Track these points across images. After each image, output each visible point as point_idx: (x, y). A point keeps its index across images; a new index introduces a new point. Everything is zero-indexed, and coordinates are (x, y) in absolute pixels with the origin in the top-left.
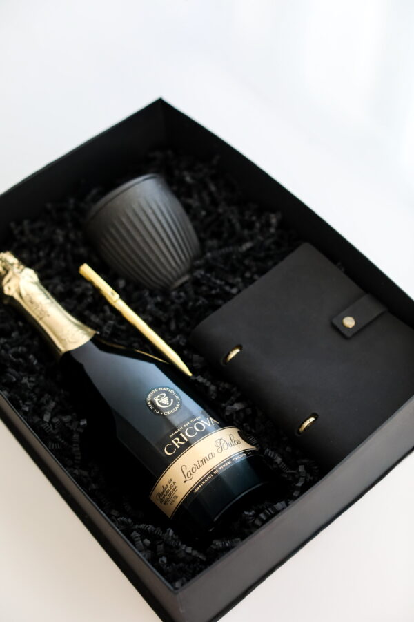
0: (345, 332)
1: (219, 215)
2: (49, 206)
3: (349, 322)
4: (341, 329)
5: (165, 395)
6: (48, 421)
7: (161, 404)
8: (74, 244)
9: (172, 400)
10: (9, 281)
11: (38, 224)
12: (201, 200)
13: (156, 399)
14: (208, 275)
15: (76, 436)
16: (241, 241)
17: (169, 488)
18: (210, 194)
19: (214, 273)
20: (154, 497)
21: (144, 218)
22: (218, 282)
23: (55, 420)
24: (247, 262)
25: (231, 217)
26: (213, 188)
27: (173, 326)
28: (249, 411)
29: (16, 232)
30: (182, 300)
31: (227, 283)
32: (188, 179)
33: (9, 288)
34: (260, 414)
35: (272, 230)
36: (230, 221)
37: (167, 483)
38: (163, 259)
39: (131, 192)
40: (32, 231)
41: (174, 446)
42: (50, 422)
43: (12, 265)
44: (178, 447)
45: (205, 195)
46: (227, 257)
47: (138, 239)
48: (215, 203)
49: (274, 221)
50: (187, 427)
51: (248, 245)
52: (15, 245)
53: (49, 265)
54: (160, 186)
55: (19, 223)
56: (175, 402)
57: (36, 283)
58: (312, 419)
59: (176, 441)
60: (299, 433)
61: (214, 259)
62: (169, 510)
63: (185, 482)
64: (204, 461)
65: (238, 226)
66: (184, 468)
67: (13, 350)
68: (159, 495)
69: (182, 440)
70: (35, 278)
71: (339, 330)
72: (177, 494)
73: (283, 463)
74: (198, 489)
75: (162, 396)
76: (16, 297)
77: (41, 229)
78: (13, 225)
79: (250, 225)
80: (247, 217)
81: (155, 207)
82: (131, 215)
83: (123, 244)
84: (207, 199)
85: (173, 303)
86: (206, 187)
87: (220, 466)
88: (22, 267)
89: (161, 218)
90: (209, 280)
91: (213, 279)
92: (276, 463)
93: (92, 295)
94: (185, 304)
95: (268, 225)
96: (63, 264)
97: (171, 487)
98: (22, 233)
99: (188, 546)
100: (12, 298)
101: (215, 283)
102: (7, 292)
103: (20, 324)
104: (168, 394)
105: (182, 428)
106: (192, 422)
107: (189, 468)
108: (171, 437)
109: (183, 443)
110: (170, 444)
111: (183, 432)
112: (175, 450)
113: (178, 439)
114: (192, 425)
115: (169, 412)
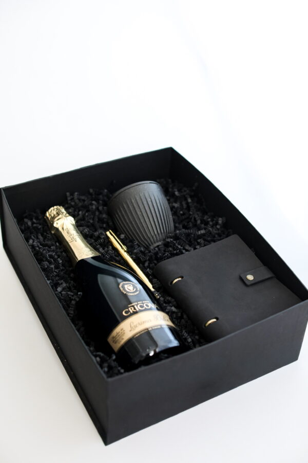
0: (247, 282)
1: (190, 215)
2: (91, 191)
3: (250, 277)
4: (245, 280)
6: (59, 291)
7: (128, 289)
8: (100, 212)
9: (135, 289)
10: (58, 220)
11: (83, 198)
12: (181, 205)
13: (125, 286)
14: (175, 242)
15: (73, 302)
16: (199, 229)
17: (120, 333)
18: (187, 203)
19: (178, 241)
20: (110, 340)
21: (145, 203)
22: (179, 247)
23: (63, 293)
24: (199, 241)
25: (196, 216)
26: (189, 200)
27: (146, 264)
28: (179, 314)
29: (69, 198)
30: (155, 251)
31: (184, 249)
32: (177, 193)
33: (57, 223)
34: (185, 316)
35: (218, 227)
36: (195, 218)
37: (120, 330)
38: (150, 228)
39: (141, 187)
40: (79, 200)
41: (129, 311)
42: (60, 292)
43: (63, 213)
44: (132, 312)
45: (184, 203)
46: (188, 235)
47: (139, 213)
48: (188, 208)
49: (220, 222)
50: (140, 304)
51: (203, 232)
52: (66, 206)
53: (83, 219)
54: (159, 189)
55: (72, 194)
56: (136, 291)
57: (73, 225)
58: (215, 320)
59: (131, 309)
60: (205, 326)
61: (181, 234)
62: (116, 347)
63: (130, 331)
64: (144, 322)
65: (199, 222)
66: (132, 324)
67: (50, 253)
68: (113, 337)
69: (135, 309)
70: (74, 222)
71: (243, 281)
72: (124, 337)
73: (191, 343)
75: (130, 286)
76: (60, 229)
77: (84, 201)
78: (68, 194)
79: (206, 223)
80: (205, 218)
81: (153, 198)
82: (138, 199)
83: (129, 214)
84: (185, 206)
85: (150, 252)
86: (186, 199)
88: (67, 215)
89: (155, 205)
90: (174, 244)
91: (177, 245)
92: (188, 342)
93: (104, 238)
94: (156, 254)
95: (217, 223)
96: (91, 221)
98: (72, 199)
99: (122, 368)
100: (57, 229)
101: (177, 247)
102: (55, 225)
103: (58, 244)
104: (133, 286)
105: (136, 303)
106: (143, 302)
107: (135, 324)
108: (129, 306)
109: (135, 311)
110: (127, 310)
111: (137, 305)
112: (129, 313)
113: (133, 308)
114: (143, 303)
115: (131, 294)
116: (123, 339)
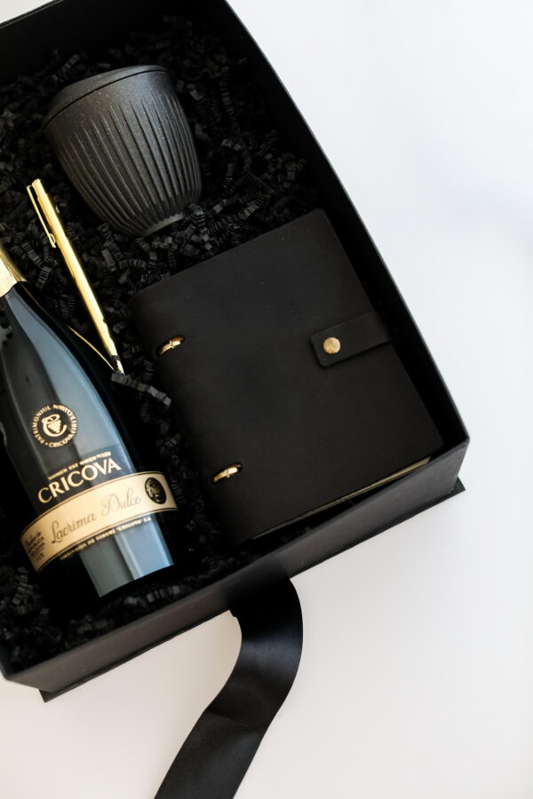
3: (333, 346)
5: (58, 416)
7: (50, 430)
9: (65, 427)
13: (45, 421)
17: (36, 541)
20: (23, 541)
37: (35, 535)
41: (50, 492)
44: (55, 495)
50: (73, 470)
56: (69, 430)
58: (235, 471)
59: (54, 487)
62: (37, 563)
63: (54, 542)
64: (80, 523)
66: (55, 525)
69: (62, 487)
71: (315, 349)
72: (43, 552)
74: (65, 556)
75: (54, 418)
87: (98, 535)
97: (39, 542)
105: (65, 470)
106: (82, 463)
107: (61, 528)
108: (50, 478)
109: (62, 492)
110: (47, 489)
111: (66, 475)
112: (51, 498)
113: (57, 484)
114: (80, 468)
115: (56, 445)
116: (42, 555)
